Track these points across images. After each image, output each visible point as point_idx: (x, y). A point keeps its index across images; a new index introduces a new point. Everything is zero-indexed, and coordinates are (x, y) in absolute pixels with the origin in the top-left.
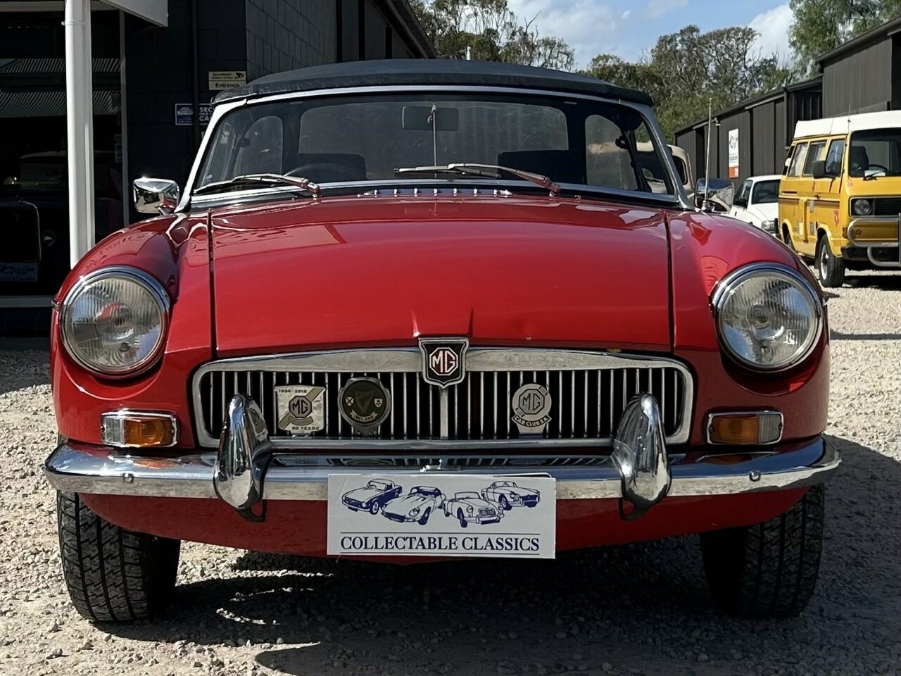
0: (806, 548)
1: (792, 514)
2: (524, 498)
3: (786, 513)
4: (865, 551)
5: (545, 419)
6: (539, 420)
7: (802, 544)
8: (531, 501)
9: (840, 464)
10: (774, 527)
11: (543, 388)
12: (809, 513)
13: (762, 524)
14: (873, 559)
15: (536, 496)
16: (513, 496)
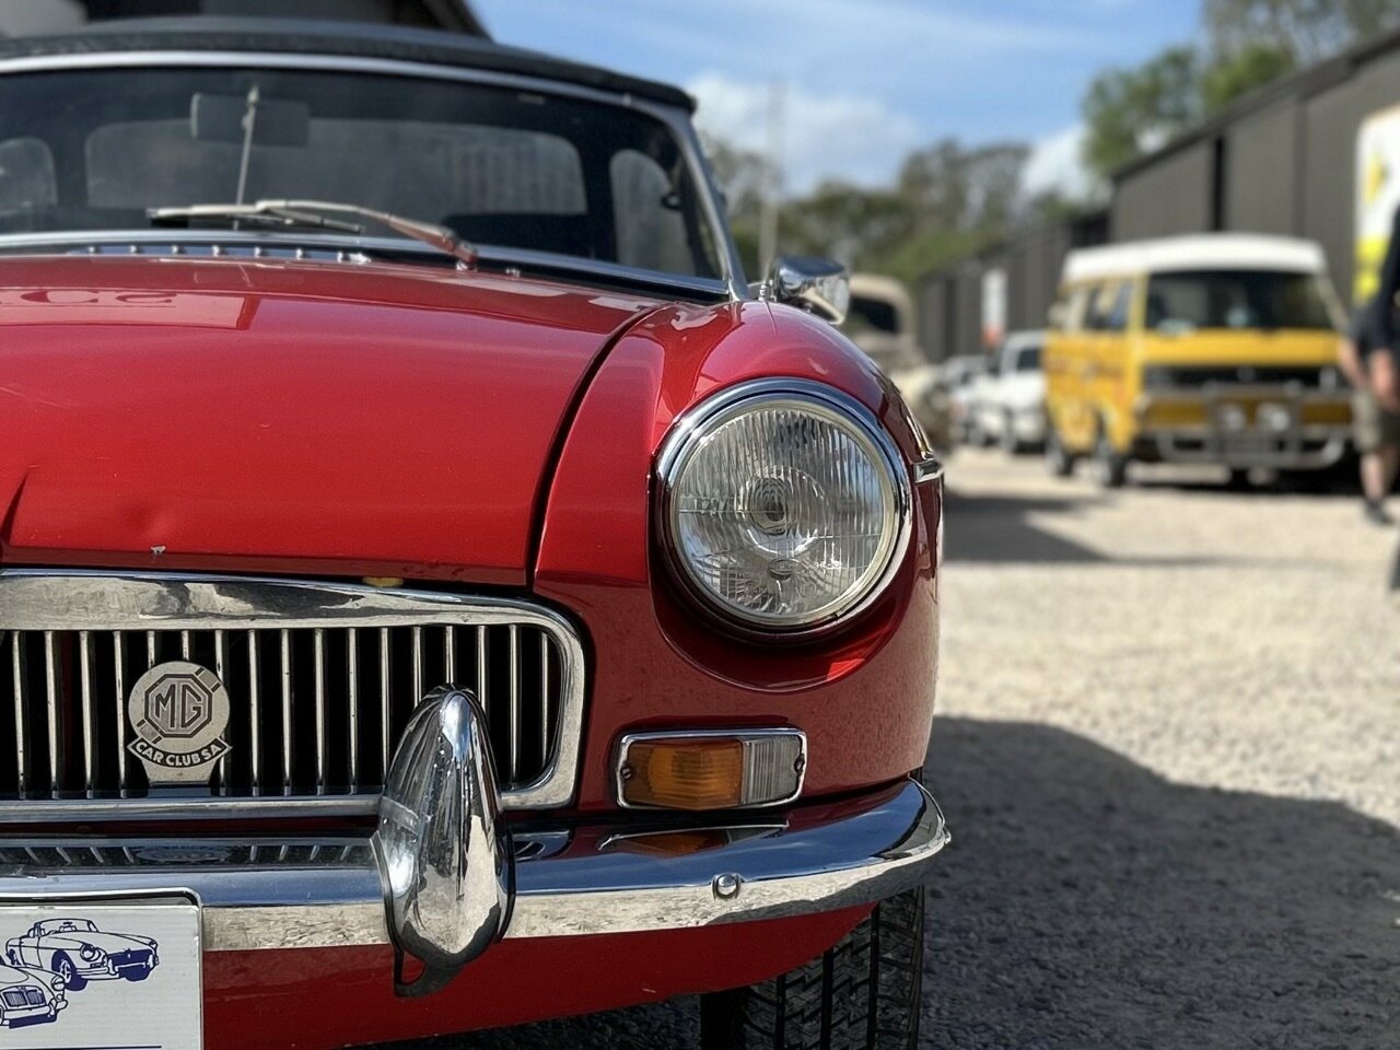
0: (880, 1027)
1: (849, 952)
2: (117, 959)
3: (836, 950)
4: (1062, 971)
5: (215, 749)
6: (199, 752)
7: (871, 1017)
8: (134, 965)
9: (946, 846)
10: (808, 981)
11: (206, 671)
12: (887, 951)
13: (782, 978)
14: (1074, 991)
15: (149, 952)
16: (88, 954)
